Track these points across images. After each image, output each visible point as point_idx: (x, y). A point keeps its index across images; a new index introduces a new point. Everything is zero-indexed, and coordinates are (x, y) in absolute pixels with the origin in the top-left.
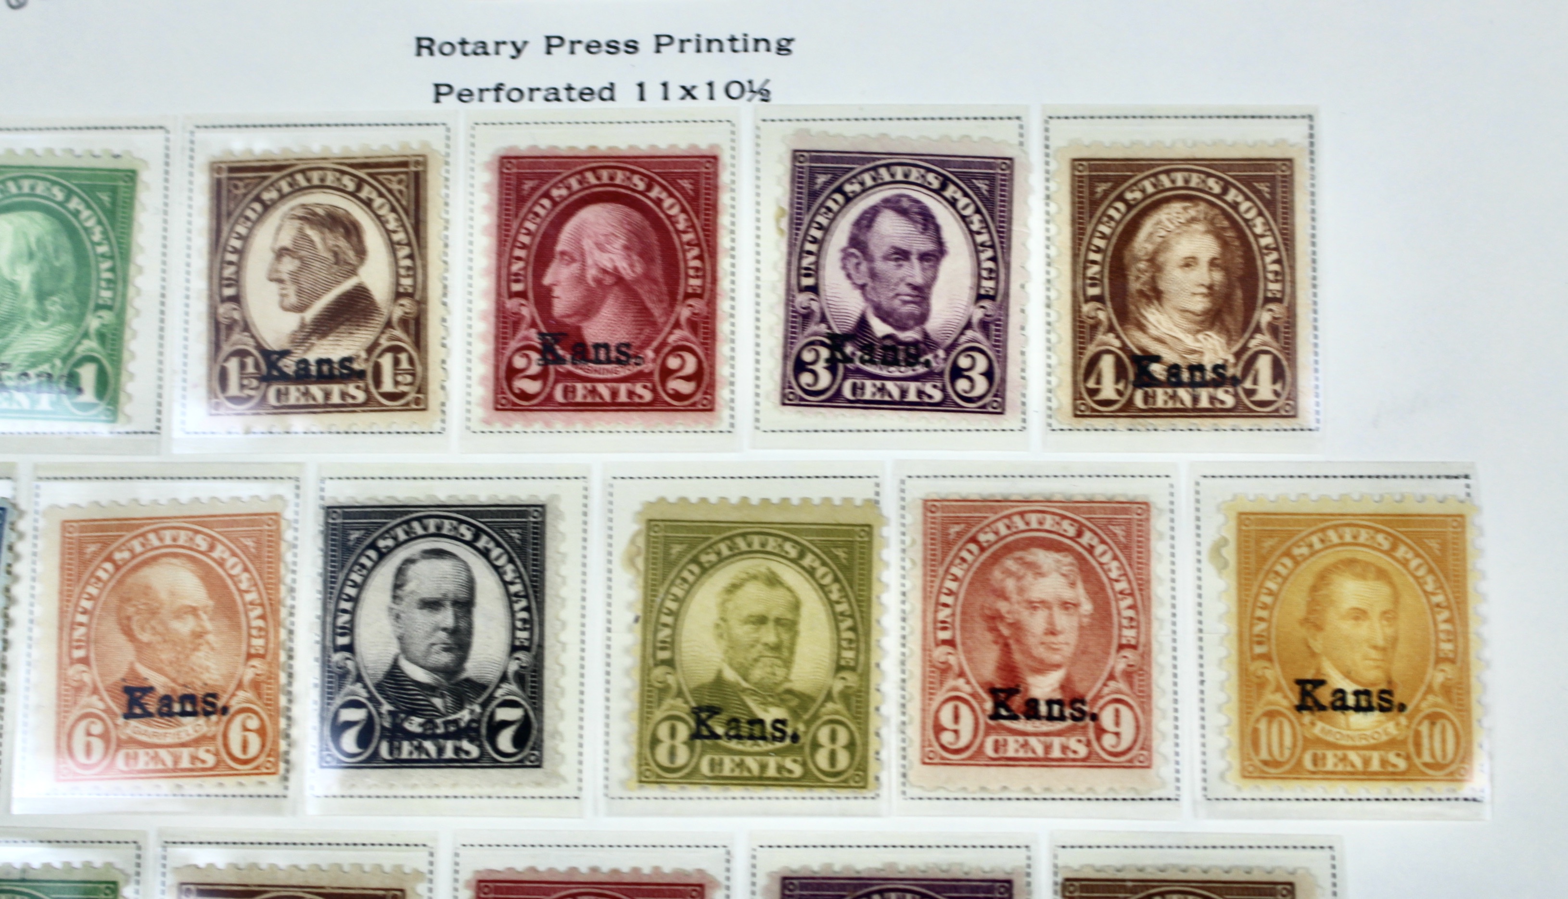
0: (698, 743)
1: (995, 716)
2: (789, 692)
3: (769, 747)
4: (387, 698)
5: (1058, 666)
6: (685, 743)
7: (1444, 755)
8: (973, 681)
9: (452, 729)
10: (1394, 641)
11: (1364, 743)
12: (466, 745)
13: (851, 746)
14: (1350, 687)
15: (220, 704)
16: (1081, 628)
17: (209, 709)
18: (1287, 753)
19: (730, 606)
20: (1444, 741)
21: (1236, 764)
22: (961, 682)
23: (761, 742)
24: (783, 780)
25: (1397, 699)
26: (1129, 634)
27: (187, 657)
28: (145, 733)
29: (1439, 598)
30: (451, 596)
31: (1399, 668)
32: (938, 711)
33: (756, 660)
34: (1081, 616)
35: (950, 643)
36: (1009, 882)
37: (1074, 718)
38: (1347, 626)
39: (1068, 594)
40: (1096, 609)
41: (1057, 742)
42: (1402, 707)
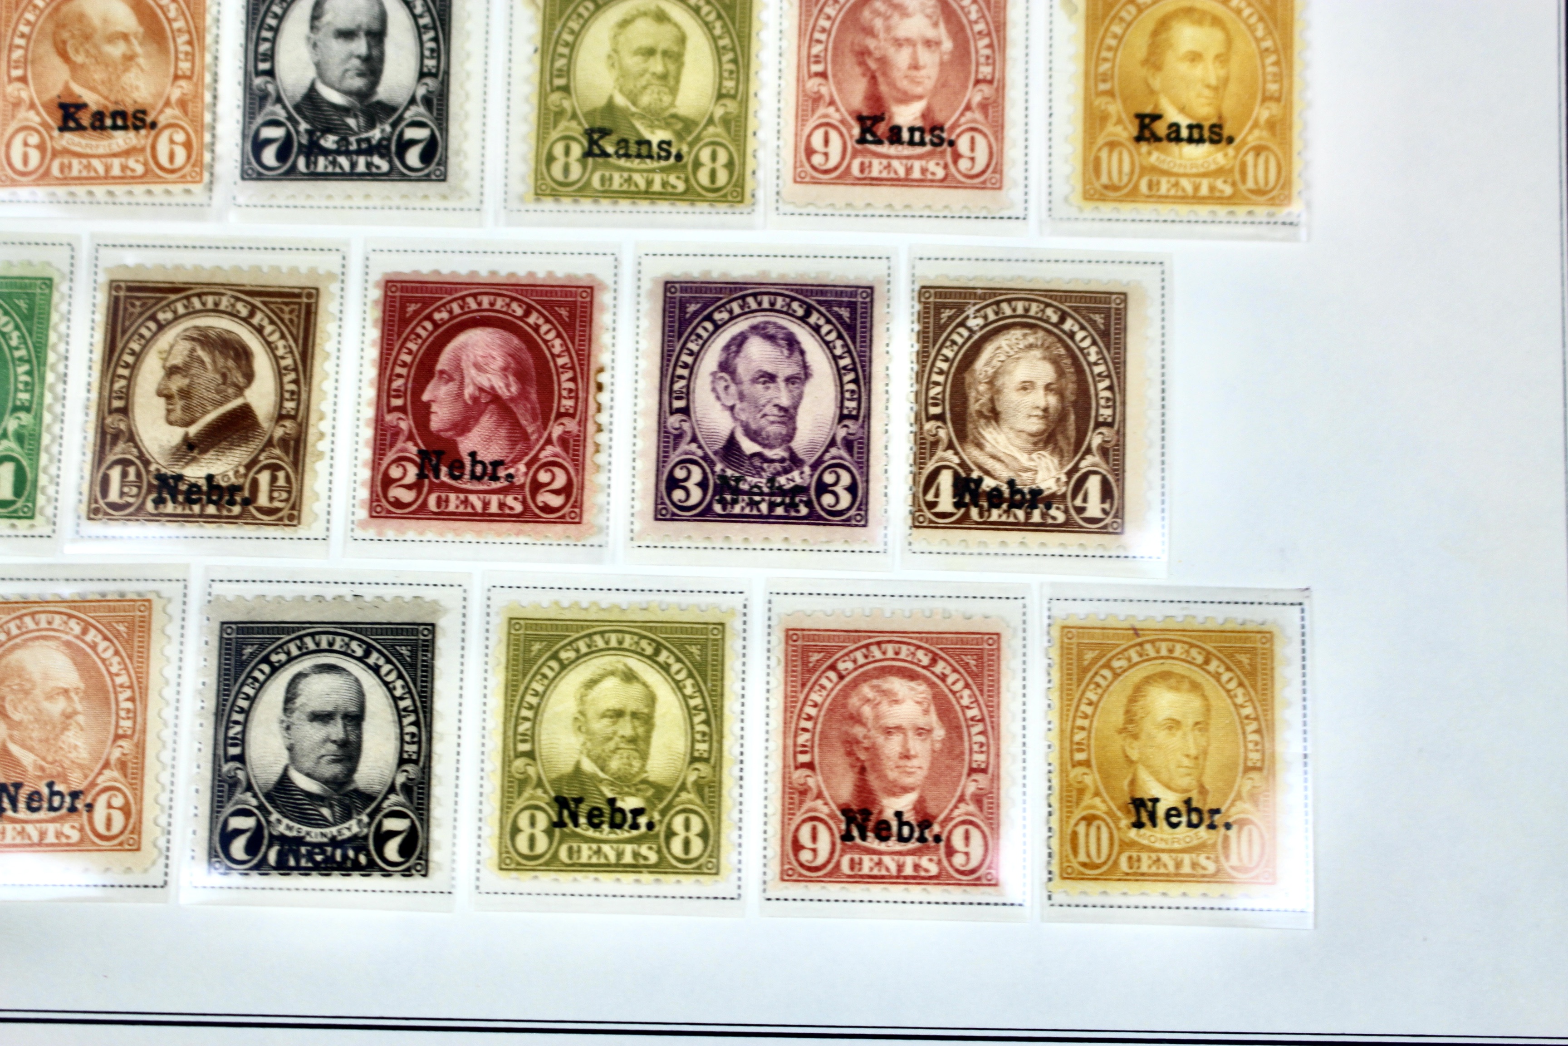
0: (590, 160)
1: (862, 141)
2: (674, 116)
3: (655, 164)
4: (305, 118)
5: (920, 97)
6: (579, 160)
7: (1267, 183)
8: (842, 109)
9: (364, 146)
10: (1226, 81)
11: (1194, 171)
12: (376, 160)
13: (730, 165)
14: (1184, 122)
15: (149, 119)
16: (942, 64)
17: (138, 123)
18: (1125, 179)
19: (622, 39)
20: (1267, 170)
21: (1079, 188)
22: (831, 110)
23: (648, 161)
24: (667, 195)
25: (1226, 132)
26: (985, 71)
27: (118, 77)
28: (79, 145)
29: (1268, 44)
30: (364, 27)
31: (1229, 107)
32: (810, 136)
33: (645, 88)
34: (942, 54)
35: (823, 75)
36: (871, 288)
37: (933, 143)
38: (1184, 68)
39: (931, 33)
40: (956, 46)
41: (917, 165)
42: (1230, 140)
